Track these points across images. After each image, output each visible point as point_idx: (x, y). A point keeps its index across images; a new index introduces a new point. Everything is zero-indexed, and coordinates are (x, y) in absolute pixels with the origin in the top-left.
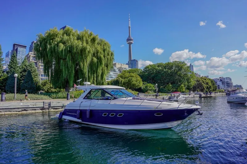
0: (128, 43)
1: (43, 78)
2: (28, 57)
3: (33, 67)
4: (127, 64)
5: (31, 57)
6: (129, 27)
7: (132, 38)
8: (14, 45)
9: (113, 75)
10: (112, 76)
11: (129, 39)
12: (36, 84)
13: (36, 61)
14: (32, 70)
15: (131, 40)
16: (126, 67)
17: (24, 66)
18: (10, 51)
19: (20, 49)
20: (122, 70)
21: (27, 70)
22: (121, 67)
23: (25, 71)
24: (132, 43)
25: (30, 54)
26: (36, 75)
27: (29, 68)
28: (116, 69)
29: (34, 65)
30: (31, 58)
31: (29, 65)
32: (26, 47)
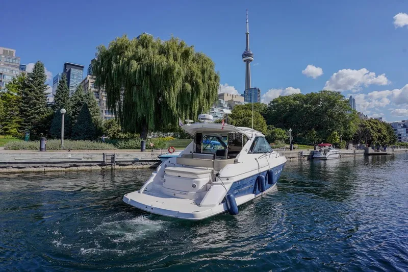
0: (245, 61)
1: (107, 116)
2: (85, 83)
3: (92, 99)
4: (242, 95)
5: (90, 82)
6: (247, 34)
7: (251, 53)
8: (66, 65)
9: (218, 114)
10: (217, 115)
11: (246, 54)
12: (97, 126)
13: (97, 90)
14: (89, 103)
15: (249, 55)
16: (242, 101)
17: (78, 97)
18: (60, 75)
19: (73, 71)
20: (233, 106)
21: (83, 103)
22: (232, 100)
23: (79, 104)
24: (251, 61)
25: (88, 79)
26: (97, 112)
27: (85, 100)
28: (224, 103)
29: (93, 96)
30: (90, 85)
31: (86, 96)
32: (83, 67)
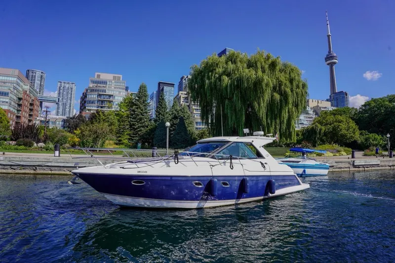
0: (328, 64)
1: (198, 127)
2: (177, 98)
3: (187, 112)
4: (327, 100)
5: (181, 98)
6: (329, 36)
7: (335, 55)
8: (159, 84)
9: (303, 120)
10: (302, 122)
11: (329, 57)
12: (191, 136)
13: (188, 104)
14: (184, 116)
15: (332, 57)
16: (328, 106)
17: (174, 111)
18: (155, 92)
19: (166, 88)
20: (319, 112)
21: (179, 116)
22: (318, 106)
23: (175, 118)
24: (335, 63)
25: (180, 94)
26: (191, 123)
27: (180, 113)
28: (310, 109)
29: (187, 109)
30: (182, 100)
31: (181, 110)
32: (174, 84)
